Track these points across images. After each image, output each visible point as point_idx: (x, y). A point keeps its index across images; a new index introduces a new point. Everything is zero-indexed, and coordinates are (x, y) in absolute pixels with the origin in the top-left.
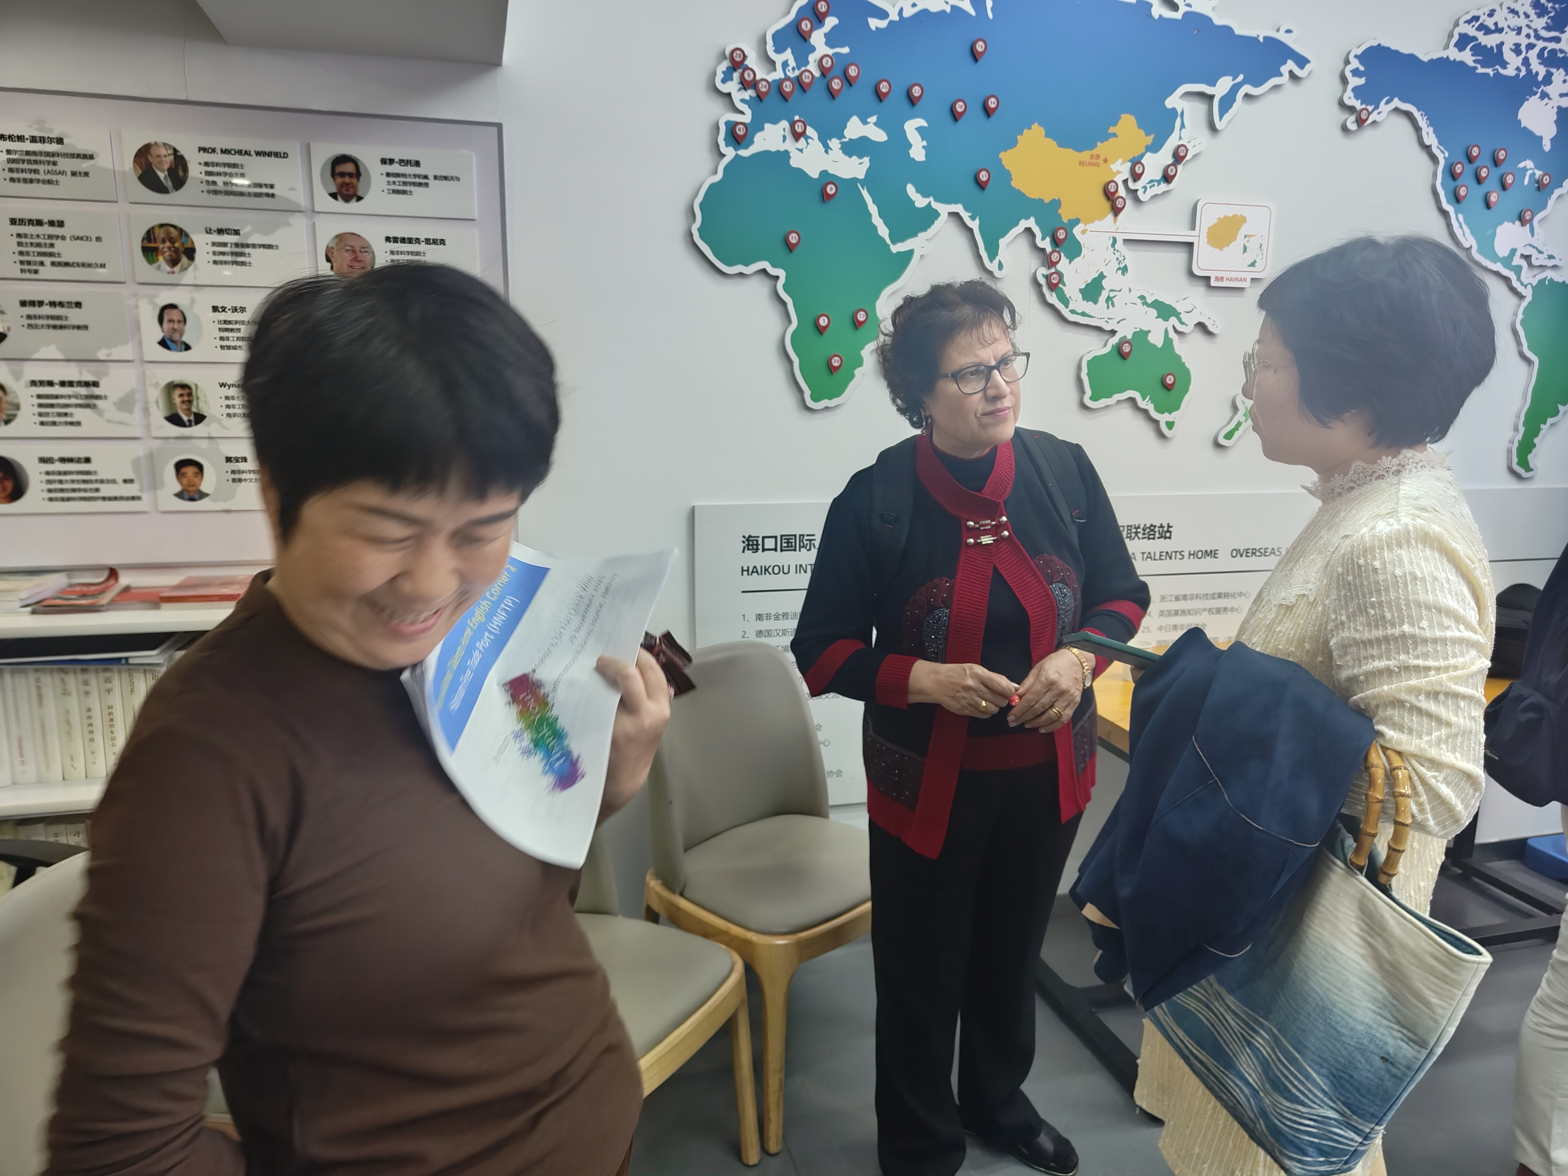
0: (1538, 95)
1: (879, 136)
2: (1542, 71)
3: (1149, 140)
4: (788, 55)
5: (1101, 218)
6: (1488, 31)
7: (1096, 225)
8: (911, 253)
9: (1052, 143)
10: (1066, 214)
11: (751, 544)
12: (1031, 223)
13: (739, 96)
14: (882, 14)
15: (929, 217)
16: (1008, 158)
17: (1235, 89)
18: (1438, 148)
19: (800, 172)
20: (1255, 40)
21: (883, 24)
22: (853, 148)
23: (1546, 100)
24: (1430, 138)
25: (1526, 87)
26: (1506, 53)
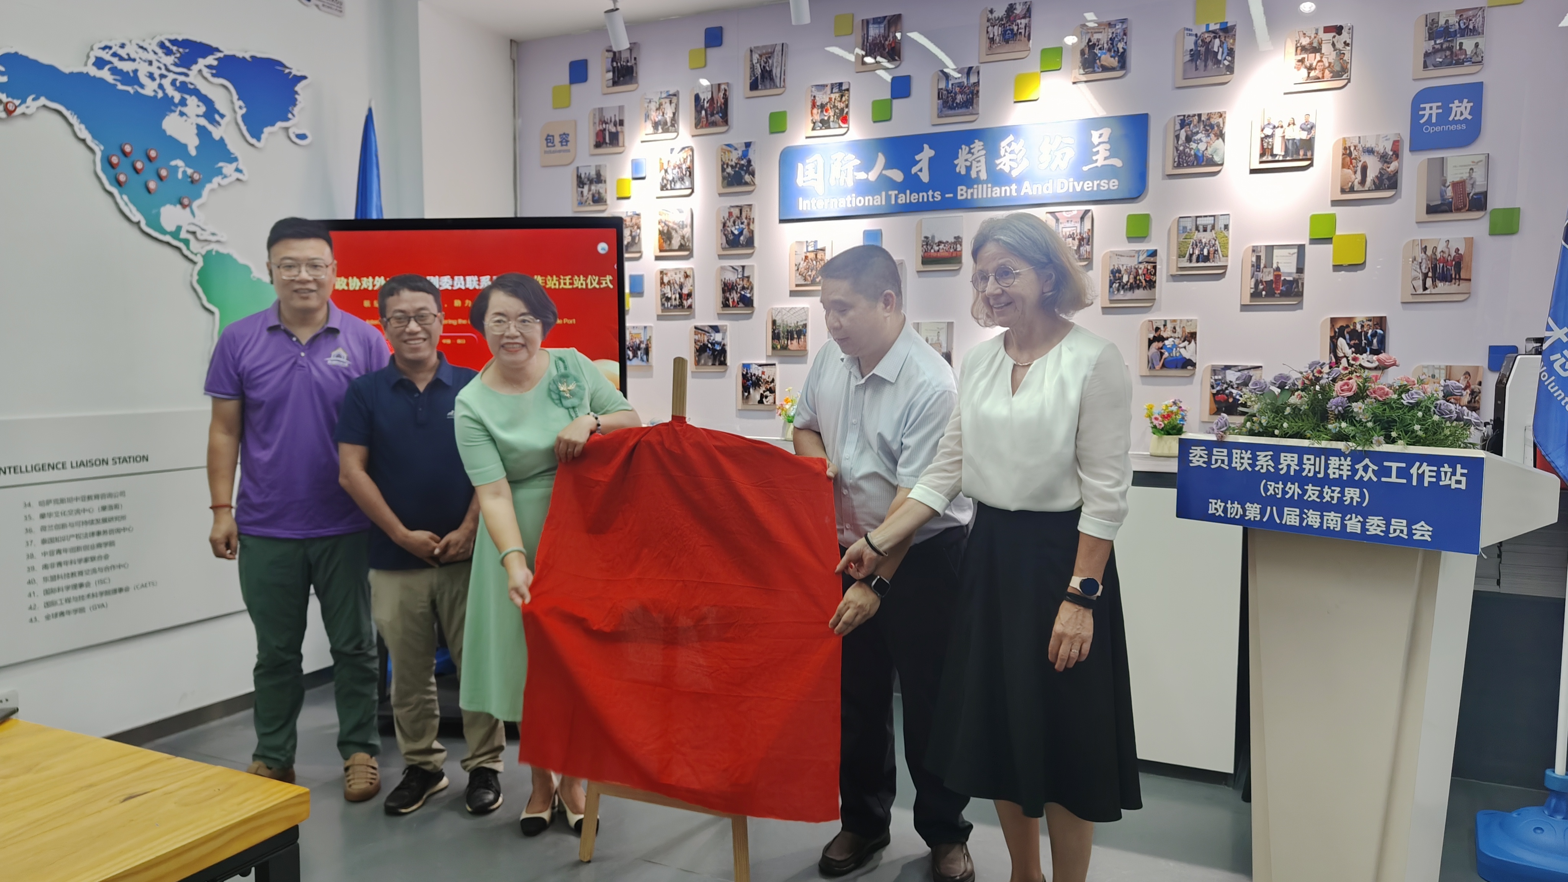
0: (178, 112)
2: (177, 97)
6: (121, 59)
18: (92, 141)
23: (185, 118)
24: (84, 133)
25: (166, 105)
26: (144, 79)
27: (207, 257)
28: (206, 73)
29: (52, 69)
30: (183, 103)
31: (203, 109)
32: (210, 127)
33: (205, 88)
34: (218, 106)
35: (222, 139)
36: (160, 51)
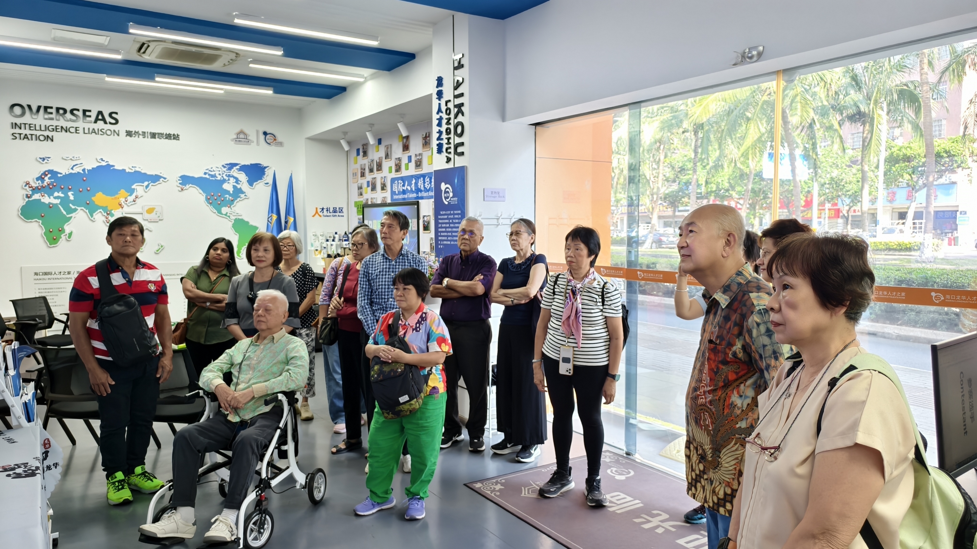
0: (227, 183)
1: (62, 195)
2: (227, 178)
3: (129, 194)
4: (40, 182)
5: (119, 209)
6: (211, 171)
7: (118, 210)
8: (72, 217)
9: (104, 196)
10: (109, 208)
11: (36, 274)
12: (101, 210)
13: (28, 189)
14: (61, 174)
15: (75, 210)
16: (93, 198)
17: (149, 184)
18: (203, 193)
19: (43, 203)
20: (152, 175)
21: (61, 175)
22: (55, 198)
23: (229, 184)
24: (201, 192)
25: (224, 181)
26: (217, 175)
27: (235, 220)
28: (236, 170)
29: (193, 177)
30: (229, 180)
31: (235, 180)
32: (237, 185)
33: (235, 175)
34: (239, 179)
35: (240, 188)
36: (222, 168)
